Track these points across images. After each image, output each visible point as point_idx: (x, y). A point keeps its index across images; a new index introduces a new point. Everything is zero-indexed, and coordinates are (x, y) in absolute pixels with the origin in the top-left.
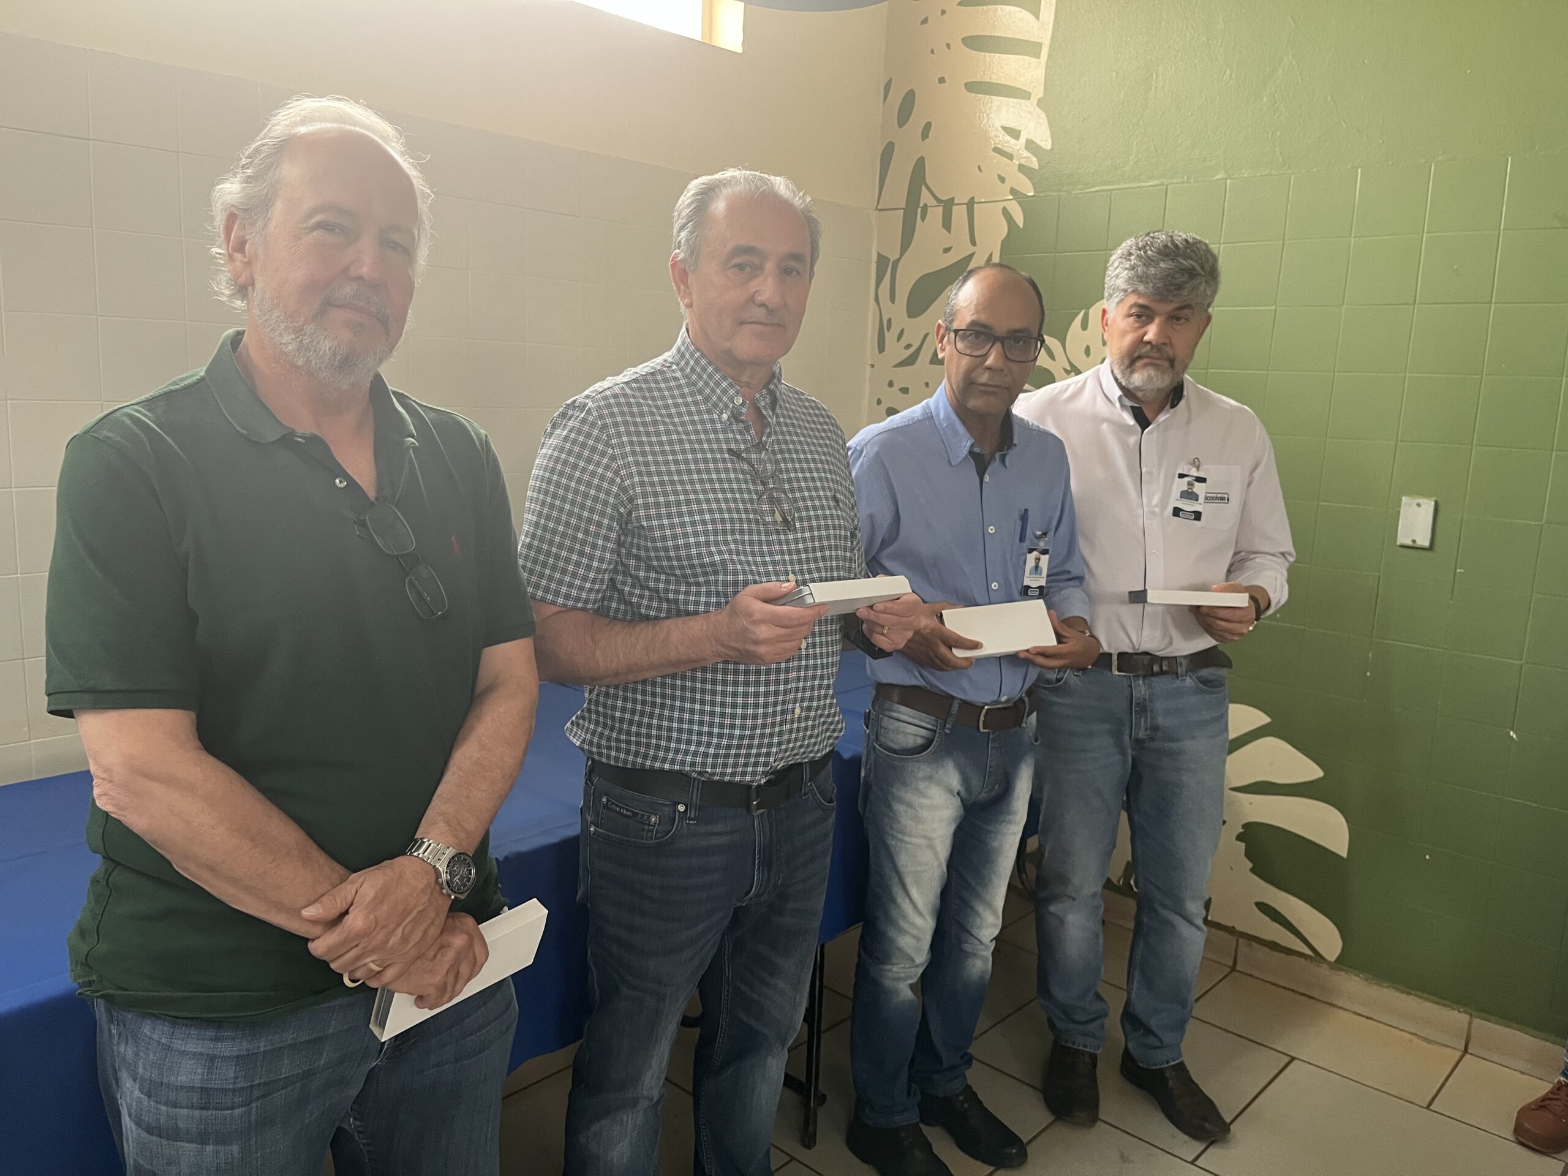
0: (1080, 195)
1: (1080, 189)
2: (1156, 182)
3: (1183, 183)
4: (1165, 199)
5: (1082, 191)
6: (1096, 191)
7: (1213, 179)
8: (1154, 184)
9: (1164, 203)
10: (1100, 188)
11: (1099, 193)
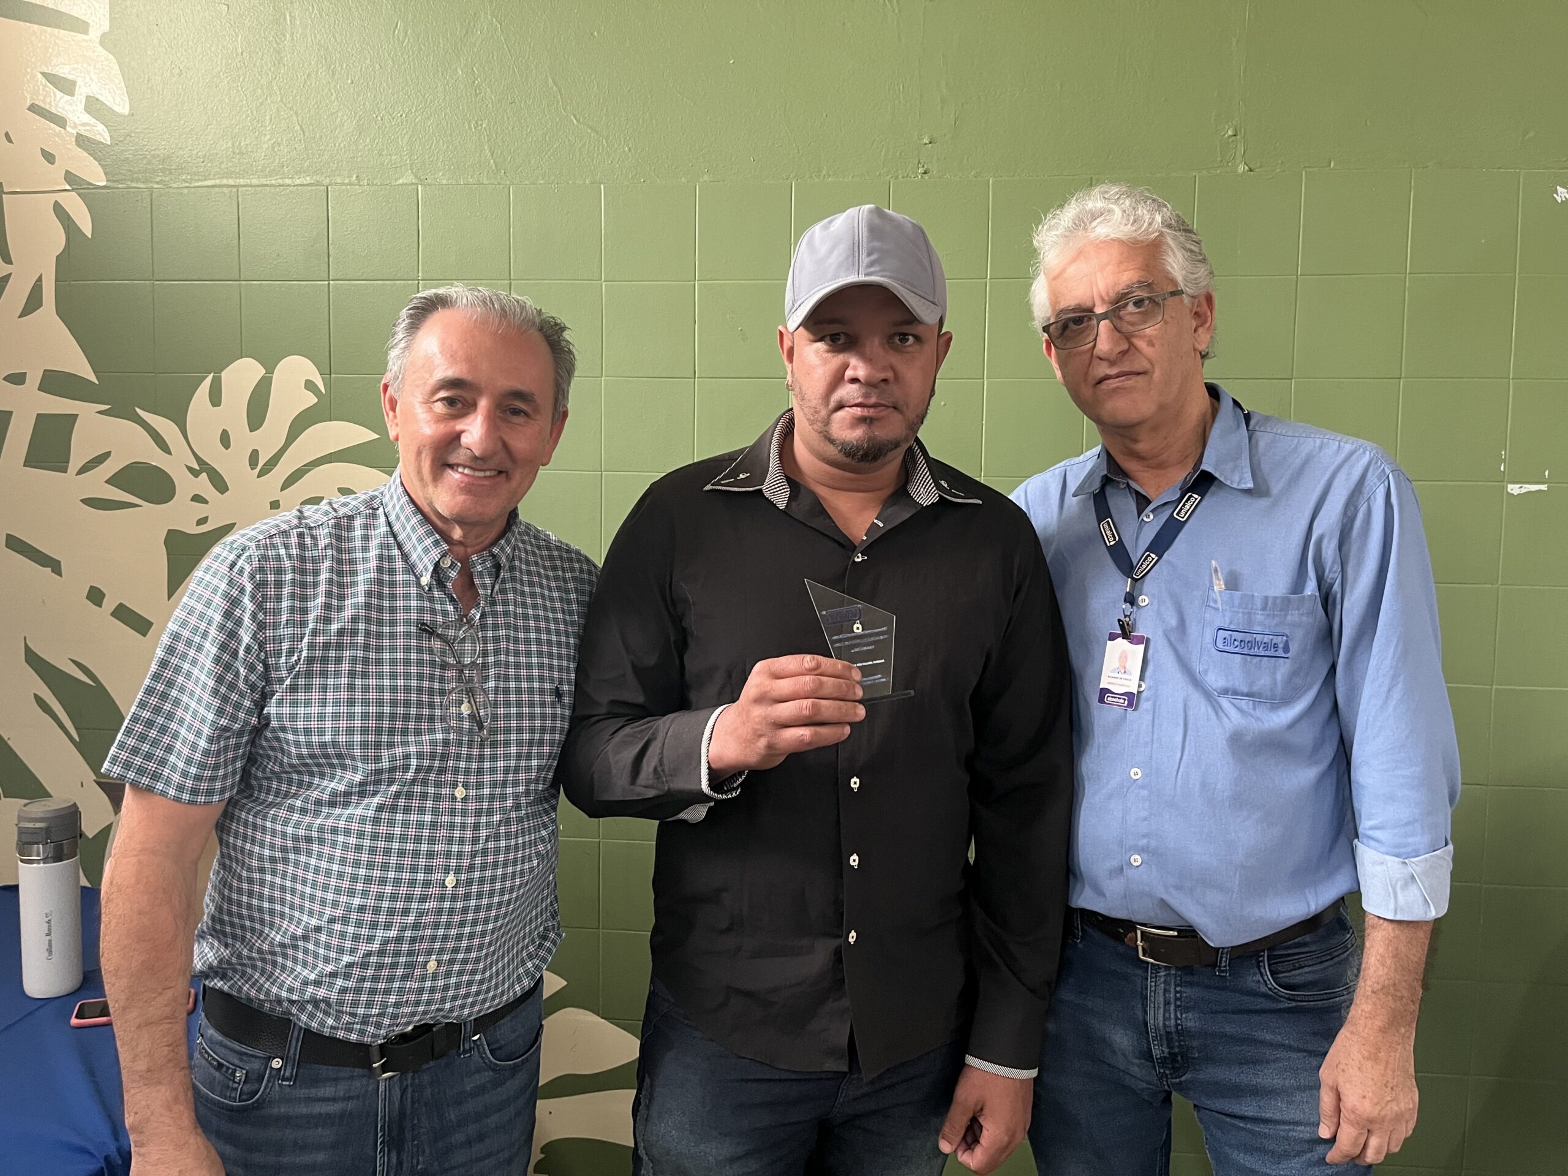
0: (185, 191)
1: (185, 181)
2: (308, 180)
3: (351, 184)
4: (325, 206)
5: (187, 185)
6: (213, 186)
7: (397, 183)
8: (305, 182)
9: (326, 212)
10: (217, 182)
11: (217, 189)
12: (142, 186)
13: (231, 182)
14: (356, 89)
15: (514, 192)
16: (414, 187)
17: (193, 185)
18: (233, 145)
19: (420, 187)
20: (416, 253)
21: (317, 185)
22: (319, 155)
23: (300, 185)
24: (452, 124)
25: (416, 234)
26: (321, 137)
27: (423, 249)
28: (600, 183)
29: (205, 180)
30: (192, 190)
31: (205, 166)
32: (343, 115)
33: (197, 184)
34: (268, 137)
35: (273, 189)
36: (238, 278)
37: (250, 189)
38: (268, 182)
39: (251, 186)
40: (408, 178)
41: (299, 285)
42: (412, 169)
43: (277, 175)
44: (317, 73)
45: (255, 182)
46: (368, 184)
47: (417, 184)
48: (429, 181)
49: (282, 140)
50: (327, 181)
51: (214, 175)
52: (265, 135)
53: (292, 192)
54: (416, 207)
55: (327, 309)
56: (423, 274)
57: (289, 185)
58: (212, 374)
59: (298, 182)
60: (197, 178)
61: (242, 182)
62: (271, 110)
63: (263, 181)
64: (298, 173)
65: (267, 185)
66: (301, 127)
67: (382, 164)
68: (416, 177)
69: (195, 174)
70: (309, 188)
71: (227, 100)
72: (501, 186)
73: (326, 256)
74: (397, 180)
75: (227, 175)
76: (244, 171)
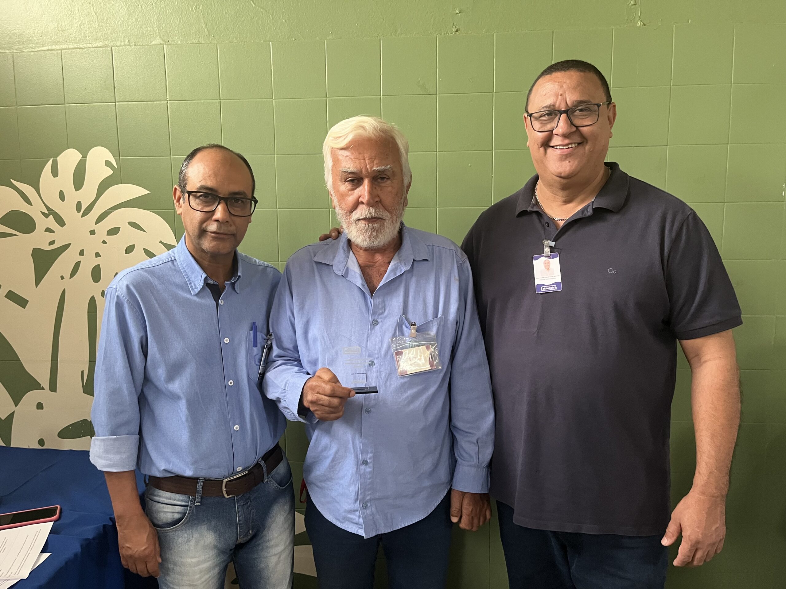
0: (32, 53)
1: (32, 48)
2: (100, 44)
3: (125, 45)
4: (111, 59)
5: (33, 50)
6: (47, 50)
7: (151, 44)
9: (111, 63)
10: (50, 47)
11: (50, 52)
12: (7, 51)
13: (58, 47)
15: (220, 48)
16: (162, 46)
17: (36, 50)
18: (58, 26)
19: (165, 46)
20: (165, 85)
21: (106, 47)
22: (106, 29)
23: (96, 47)
24: (181, 8)
25: (164, 74)
26: (107, 20)
27: (169, 82)
28: (270, 41)
29: (43, 46)
30: (36, 53)
31: (42, 39)
33: (38, 49)
34: (77, 20)
35: (81, 50)
36: (64, 103)
37: (68, 50)
38: (78, 47)
40: (158, 41)
41: (99, 105)
42: (160, 35)
43: (83, 42)
45: (71, 46)
46: (135, 45)
47: (163, 44)
48: (170, 42)
49: (85, 21)
50: (111, 44)
51: (48, 43)
53: (92, 51)
54: (163, 58)
55: (115, 119)
56: (169, 97)
57: (90, 48)
58: (52, 159)
59: (95, 45)
60: (38, 46)
61: (64, 47)
63: (75, 46)
64: (95, 40)
65: (77, 48)
66: (96, 13)
67: (143, 33)
68: (162, 40)
69: (37, 43)
70: (101, 49)
72: (212, 44)
73: (113, 88)
74: (151, 42)
75: (56, 43)
76: (64, 40)
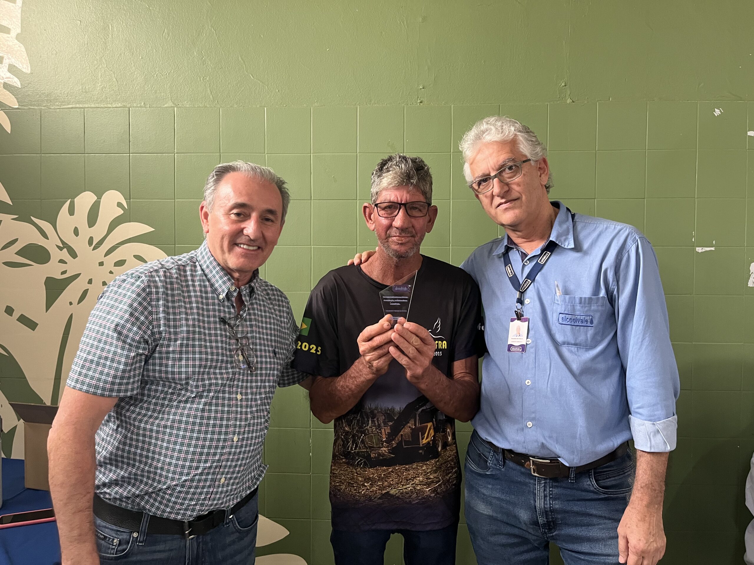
0: (58, 110)
1: (58, 105)
2: (120, 105)
3: (141, 107)
4: (128, 117)
5: (59, 107)
6: (72, 108)
7: (164, 106)
8: (118, 106)
9: (128, 121)
10: (74, 106)
11: (74, 109)
12: (36, 108)
13: (81, 106)
14: (144, 61)
15: (222, 111)
16: (173, 108)
17: (62, 107)
18: (82, 88)
19: (175, 108)
20: (173, 140)
21: (124, 107)
22: (125, 93)
23: (116, 107)
24: (191, 79)
25: (173, 131)
26: (126, 85)
27: (177, 138)
28: (264, 107)
29: (68, 105)
30: (62, 110)
31: (68, 98)
32: (137, 74)
33: (64, 107)
34: (100, 84)
35: (102, 109)
36: (84, 153)
38: (100, 106)
39: (91, 108)
40: (170, 104)
41: (114, 156)
42: (171, 100)
43: (104, 102)
44: (124, 53)
45: (93, 106)
46: (149, 107)
47: (174, 107)
48: (180, 105)
49: (107, 86)
50: (129, 105)
51: (73, 103)
52: (98, 83)
53: (111, 111)
54: (173, 118)
55: (129, 167)
56: (177, 150)
57: (110, 107)
58: (70, 200)
59: (114, 106)
60: (64, 104)
61: (86, 106)
62: (101, 71)
63: (97, 105)
64: (115, 101)
65: (99, 108)
66: (116, 79)
67: (157, 97)
68: (173, 103)
69: (63, 102)
70: (120, 109)
71: (79, 66)
72: (216, 108)
73: (128, 141)
74: (164, 105)
75: (79, 102)
76: (87, 100)
